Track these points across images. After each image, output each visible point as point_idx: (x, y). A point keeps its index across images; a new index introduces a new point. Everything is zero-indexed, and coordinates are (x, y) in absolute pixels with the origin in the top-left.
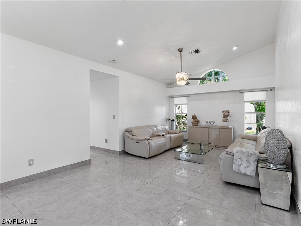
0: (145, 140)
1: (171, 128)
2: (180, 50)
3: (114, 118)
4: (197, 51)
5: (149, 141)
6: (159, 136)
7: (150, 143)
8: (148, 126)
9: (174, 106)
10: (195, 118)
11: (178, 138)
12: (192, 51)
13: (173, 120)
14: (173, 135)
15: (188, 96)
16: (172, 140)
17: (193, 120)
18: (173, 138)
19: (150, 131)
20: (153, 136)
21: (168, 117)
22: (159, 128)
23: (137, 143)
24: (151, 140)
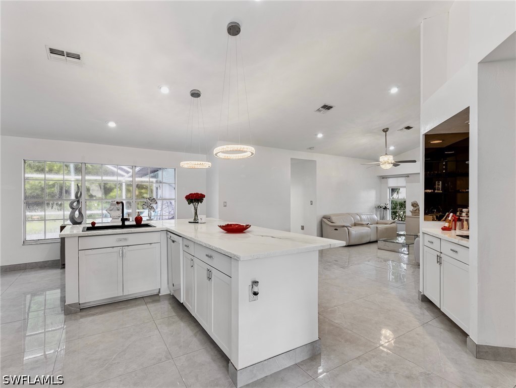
0: (344, 226)
1: (383, 218)
2: (385, 131)
3: (312, 204)
4: (408, 128)
5: (349, 228)
6: (362, 225)
7: (350, 230)
8: (349, 214)
9: (388, 190)
10: (415, 205)
11: (387, 229)
12: (401, 128)
13: (385, 208)
14: (380, 226)
15: (408, 177)
16: (378, 231)
17: (412, 208)
18: (380, 229)
19: (351, 220)
20: (355, 225)
21: (378, 204)
22: (364, 217)
23: (336, 229)
24: (351, 227)
